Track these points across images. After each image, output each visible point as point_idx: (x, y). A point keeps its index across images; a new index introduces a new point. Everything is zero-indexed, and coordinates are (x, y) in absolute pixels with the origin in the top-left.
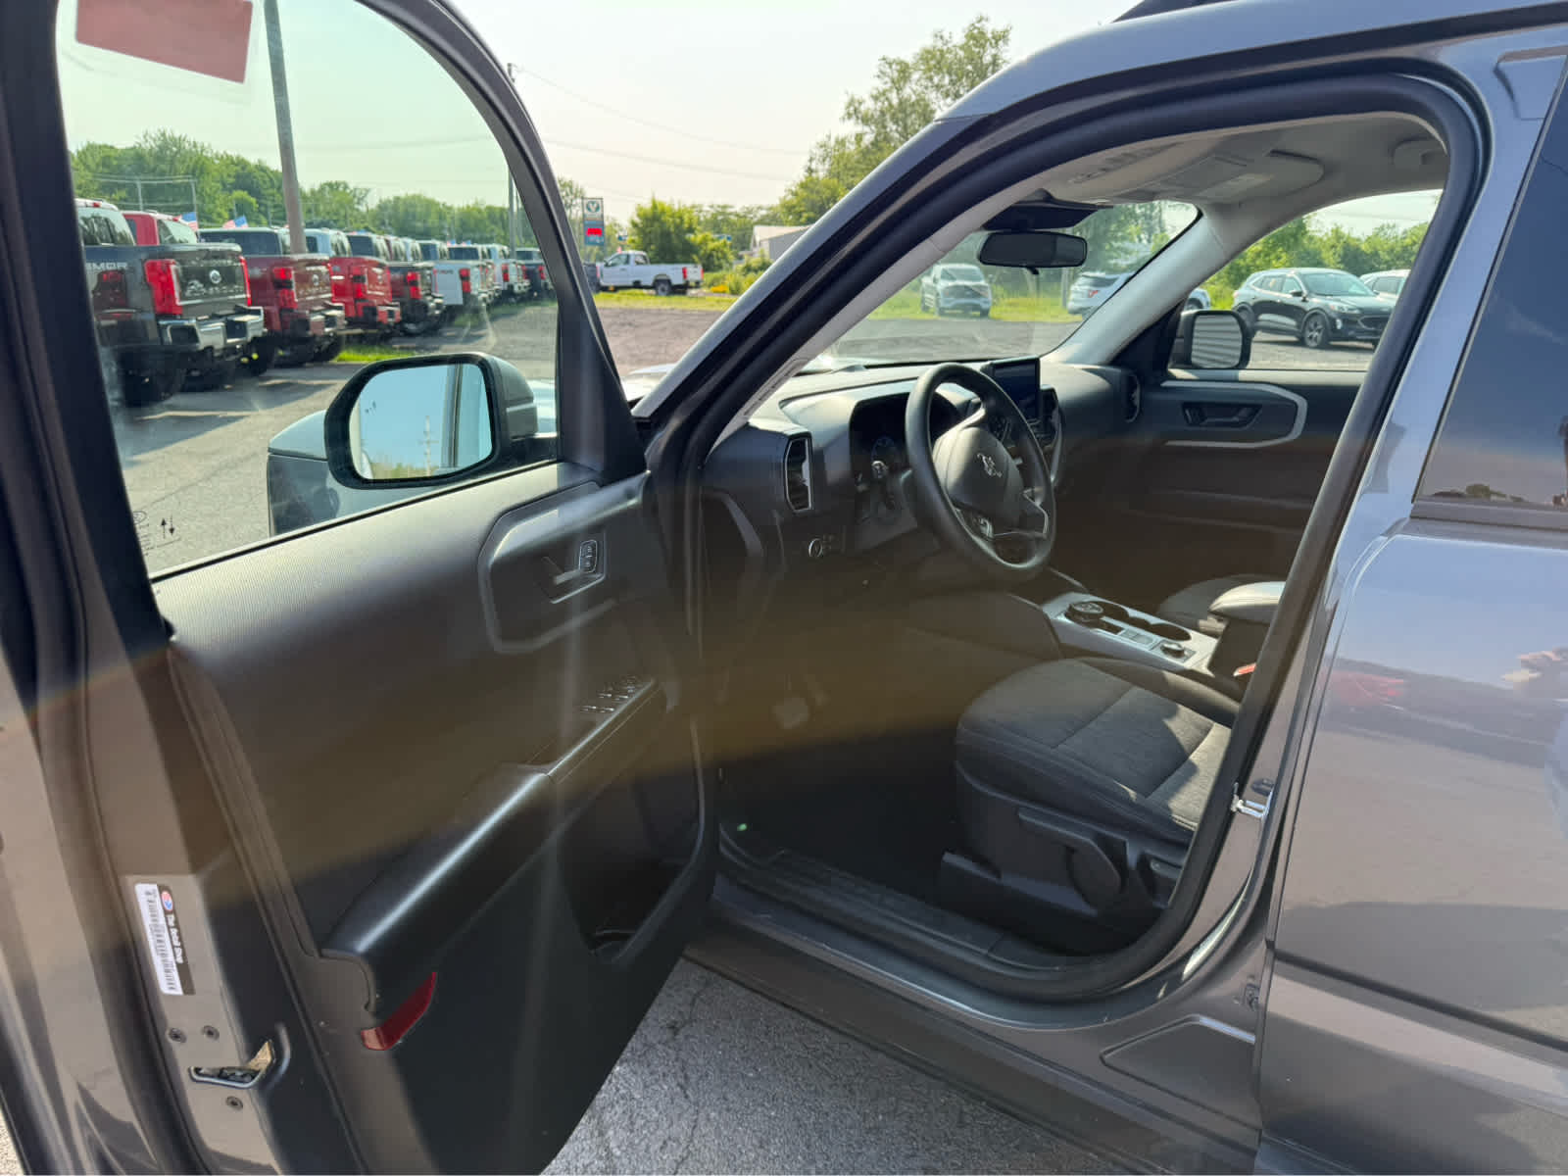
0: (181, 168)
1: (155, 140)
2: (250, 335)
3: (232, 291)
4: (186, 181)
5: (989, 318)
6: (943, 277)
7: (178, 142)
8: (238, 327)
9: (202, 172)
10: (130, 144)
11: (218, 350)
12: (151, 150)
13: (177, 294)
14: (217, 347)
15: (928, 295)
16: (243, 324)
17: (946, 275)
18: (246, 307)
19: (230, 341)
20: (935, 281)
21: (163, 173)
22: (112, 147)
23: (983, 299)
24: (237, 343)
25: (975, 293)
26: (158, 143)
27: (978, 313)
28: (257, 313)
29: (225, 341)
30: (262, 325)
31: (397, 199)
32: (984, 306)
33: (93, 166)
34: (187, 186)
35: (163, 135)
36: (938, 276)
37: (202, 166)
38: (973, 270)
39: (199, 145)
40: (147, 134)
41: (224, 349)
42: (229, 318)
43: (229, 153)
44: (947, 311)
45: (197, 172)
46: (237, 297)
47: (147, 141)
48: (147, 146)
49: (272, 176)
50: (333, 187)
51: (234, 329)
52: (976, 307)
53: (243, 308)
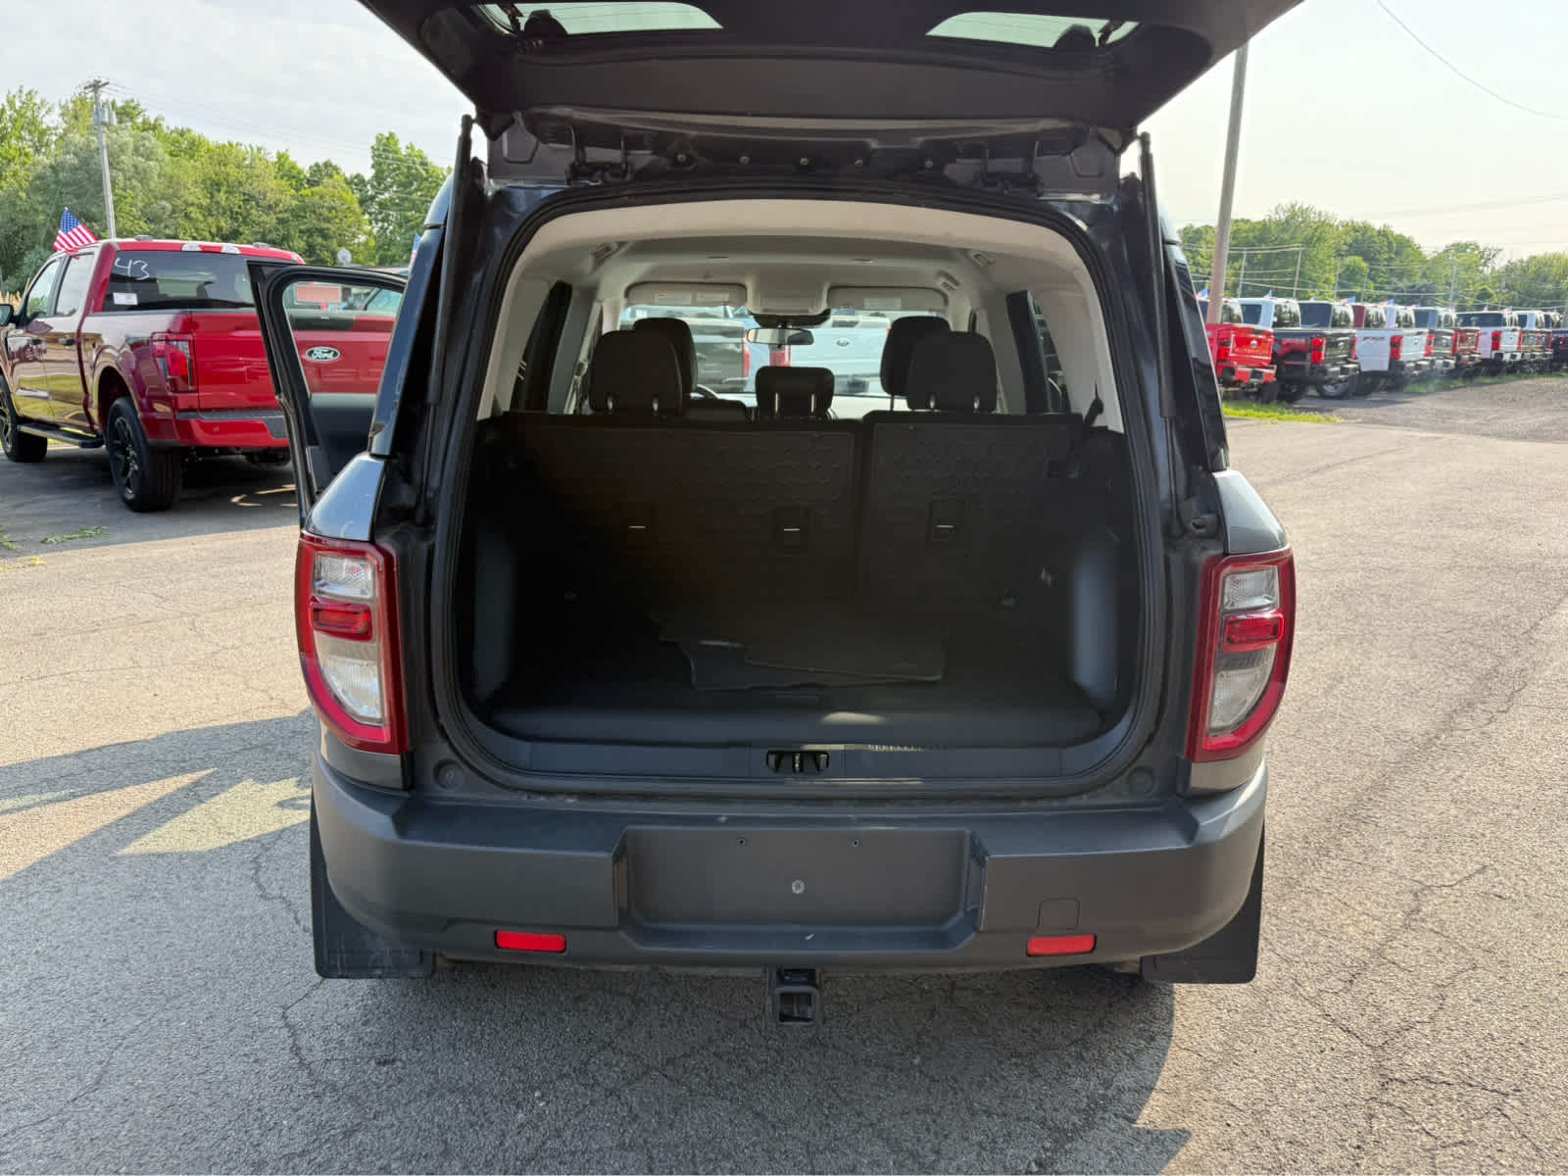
0: (1300, 237)
1: (1284, 212)
7: (1304, 212)
9: (1319, 239)
10: (1263, 217)
12: (1277, 222)
21: (1283, 241)
26: (1287, 214)
31: (1533, 258)
35: (1294, 206)
37: (1321, 234)
39: (1324, 214)
40: (1279, 206)
43: (1356, 220)
45: (1315, 239)
47: (1277, 214)
48: (1276, 218)
49: (1391, 239)
50: (1460, 248)
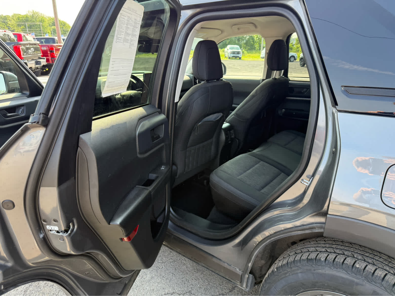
0: (38, 20)
1: (31, 13)
2: (42, 65)
3: (37, 53)
4: (39, 23)
5: (242, 60)
6: (230, 49)
7: (37, 13)
8: (39, 62)
9: (43, 21)
10: (25, 14)
11: (33, 68)
12: (30, 15)
13: (22, 54)
14: (33, 67)
15: (226, 53)
16: (40, 62)
17: (231, 49)
18: (41, 57)
19: (37, 66)
20: (228, 50)
21: (33, 21)
22: (20, 15)
23: (240, 55)
24: (39, 66)
25: (238, 53)
26: (32, 13)
27: (238, 58)
28: (44, 59)
29: (35, 66)
30: (46, 61)
32: (240, 56)
33: (15, 19)
34: (40, 25)
35: (33, 11)
36: (229, 49)
37: (43, 20)
38: (238, 47)
39: (42, 14)
40: (29, 11)
41: (35, 68)
42: (37, 60)
44: (231, 58)
45: (42, 21)
46: (38, 55)
47: (29, 13)
48: (29, 14)
51: (37, 63)
52: (238, 57)
53: (40, 58)
